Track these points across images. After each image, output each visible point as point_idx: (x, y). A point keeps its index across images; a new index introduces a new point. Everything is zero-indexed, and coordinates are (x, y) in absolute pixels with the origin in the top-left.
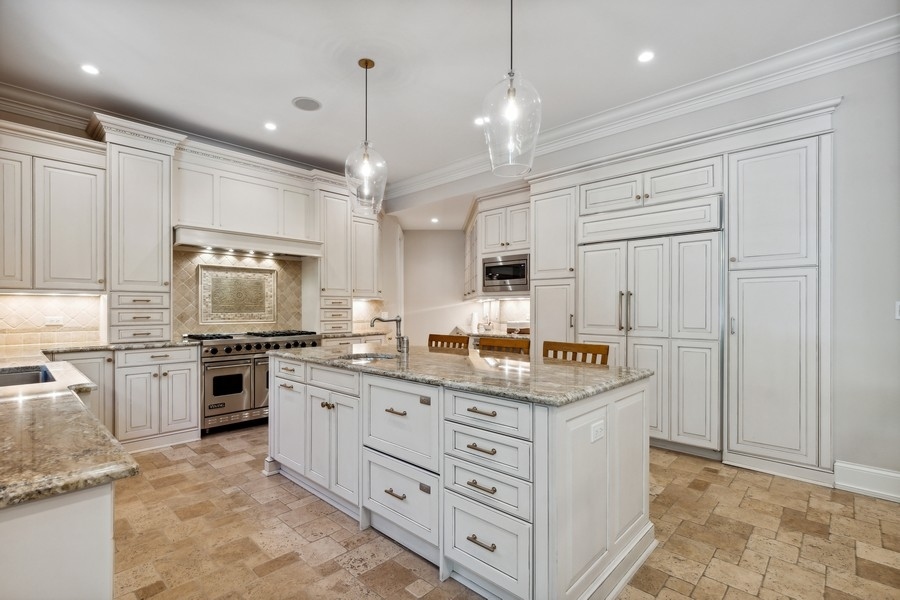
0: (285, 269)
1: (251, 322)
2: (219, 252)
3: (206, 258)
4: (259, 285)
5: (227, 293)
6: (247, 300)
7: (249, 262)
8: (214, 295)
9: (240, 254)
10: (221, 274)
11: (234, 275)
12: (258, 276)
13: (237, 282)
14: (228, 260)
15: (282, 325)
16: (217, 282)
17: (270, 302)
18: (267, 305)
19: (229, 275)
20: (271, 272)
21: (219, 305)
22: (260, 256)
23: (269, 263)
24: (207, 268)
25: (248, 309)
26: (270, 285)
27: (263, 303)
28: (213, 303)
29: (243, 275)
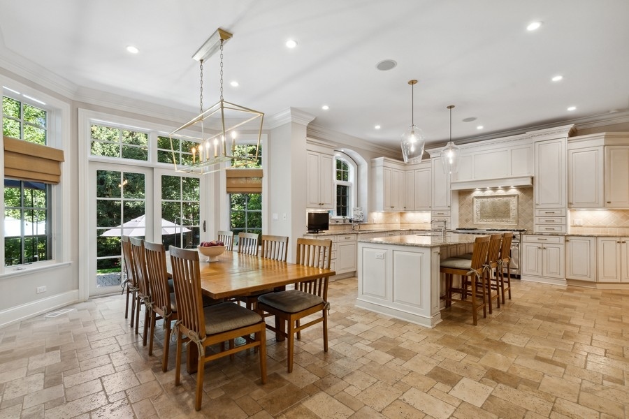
0: (525, 193)
1: (502, 224)
2: (483, 190)
3: (477, 193)
4: (507, 204)
5: (488, 209)
6: (500, 212)
7: (501, 192)
8: (481, 210)
9: (495, 189)
10: (485, 200)
11: (492, 199)
12: (505, 199)
13: (493, 203)
14: (489, 193)
15: (522, 226)
16: (483, 204)
17: (513, 213)
18: (511, 215)
19: (489, 200)
20: (514, 196)
21: (484, 215)
22: (507, 188)
23: (513, 191)
24: (476, 197)
25: (499, 217)
26: (513, 203)
27: (509, 213)
28: (481, 214)
29: (496, 199)
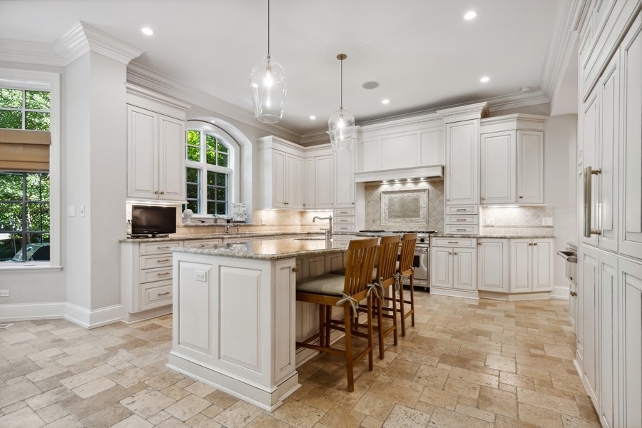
0: (435, 187)
1: (412, 225)
2: (392, 182)
3: (385, 187)
4: (416, 200)
5: (397, 207)
6: (409, 210)
7: (410, 186)
8: (389, 208)
9: (403, 181)
10: (393, 195)
11: (400, 195)
12: (415, 194)
13: (402, 199)
14: (398, 187)
15: (432, 227)
16: (391, 200)
17: (423, 212)
18: (421, 214)
19: (397, 195)
20: (424, 190)
21: (393, 215)
22: (416, 180)
23: (424, 185)
24: (385, 193)
25: (409, 216)
26: (423, 198)
27: (419, 212)
28: (389, 212)
29: (406, 195)
